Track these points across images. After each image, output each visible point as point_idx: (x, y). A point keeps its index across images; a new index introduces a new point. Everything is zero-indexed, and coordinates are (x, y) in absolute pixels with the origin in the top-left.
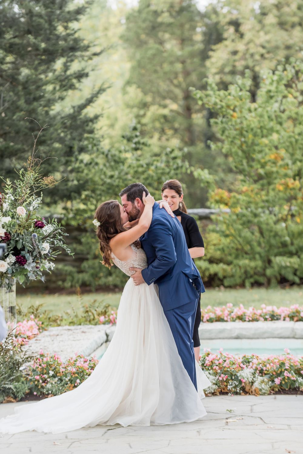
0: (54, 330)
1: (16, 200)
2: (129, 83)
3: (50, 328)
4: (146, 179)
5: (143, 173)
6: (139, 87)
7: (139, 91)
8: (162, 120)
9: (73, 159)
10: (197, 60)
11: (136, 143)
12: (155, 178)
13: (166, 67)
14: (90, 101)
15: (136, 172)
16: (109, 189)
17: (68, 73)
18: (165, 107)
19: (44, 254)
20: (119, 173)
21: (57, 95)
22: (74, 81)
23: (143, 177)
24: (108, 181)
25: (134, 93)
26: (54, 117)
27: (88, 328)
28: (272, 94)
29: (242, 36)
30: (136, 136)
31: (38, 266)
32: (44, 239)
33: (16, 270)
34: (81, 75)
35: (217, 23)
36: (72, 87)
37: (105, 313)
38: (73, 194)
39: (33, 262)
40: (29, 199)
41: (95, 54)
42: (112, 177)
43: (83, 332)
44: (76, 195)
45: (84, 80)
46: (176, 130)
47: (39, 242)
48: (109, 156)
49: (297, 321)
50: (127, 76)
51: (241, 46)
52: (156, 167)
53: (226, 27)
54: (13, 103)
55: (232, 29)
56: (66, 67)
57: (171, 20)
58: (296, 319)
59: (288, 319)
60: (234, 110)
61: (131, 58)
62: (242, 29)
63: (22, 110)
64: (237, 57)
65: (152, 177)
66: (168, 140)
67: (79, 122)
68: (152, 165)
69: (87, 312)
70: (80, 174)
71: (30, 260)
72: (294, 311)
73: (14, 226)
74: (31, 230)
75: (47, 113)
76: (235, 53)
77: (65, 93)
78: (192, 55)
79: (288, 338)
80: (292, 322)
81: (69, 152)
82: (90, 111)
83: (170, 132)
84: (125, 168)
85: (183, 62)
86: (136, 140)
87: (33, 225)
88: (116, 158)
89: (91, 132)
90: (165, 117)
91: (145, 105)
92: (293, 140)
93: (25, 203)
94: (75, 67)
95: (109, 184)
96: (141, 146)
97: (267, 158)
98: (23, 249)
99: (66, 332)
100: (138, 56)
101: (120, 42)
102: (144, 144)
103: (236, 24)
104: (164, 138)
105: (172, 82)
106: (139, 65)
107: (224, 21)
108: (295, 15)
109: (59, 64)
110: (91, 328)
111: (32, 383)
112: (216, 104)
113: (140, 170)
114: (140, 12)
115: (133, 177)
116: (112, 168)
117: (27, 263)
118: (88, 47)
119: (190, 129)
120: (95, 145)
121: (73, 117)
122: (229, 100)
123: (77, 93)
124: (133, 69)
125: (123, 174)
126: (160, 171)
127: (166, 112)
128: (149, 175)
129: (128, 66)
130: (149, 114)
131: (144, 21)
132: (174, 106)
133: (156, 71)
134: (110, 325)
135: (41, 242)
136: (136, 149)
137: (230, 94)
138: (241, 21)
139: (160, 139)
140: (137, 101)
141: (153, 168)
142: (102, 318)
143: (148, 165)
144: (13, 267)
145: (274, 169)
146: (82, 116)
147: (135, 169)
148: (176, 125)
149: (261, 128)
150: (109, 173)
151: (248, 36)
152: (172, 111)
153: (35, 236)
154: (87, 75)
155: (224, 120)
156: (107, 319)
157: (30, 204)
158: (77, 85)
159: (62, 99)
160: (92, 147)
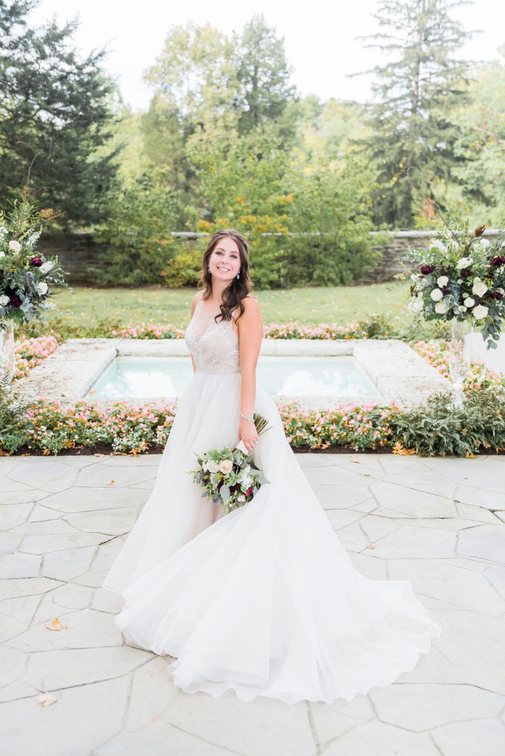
0: (72, 342)
1: (10, 234)
2: (143, 153)
3: (69, 340)
4: (152, 211)
5: (150, 206)
6: (149, 156)
7: (148, 158)
8: (161, 175)
9: (101, 194)
10: (181, 143)
11: (145, 185)
12: (158, 210)
13: (164, 146)
14: (113, 155)
15: (145, 206)
16: (125, 217)
17: (100, 134)
18: (163, 168)
19: (42, 295)
20: (133, 206)
21: (91, 148)
22: (103, 139)
23: (150, 209)
24: (125, 211)
25: (146, 160)
26: (89, 165)
27: (101, 343)
28: (239, 155)
29: (205, 131)
30: (146, 180)
31: (36, 307)
32: (42, 278)
33: (10, 311)
34: (108, 136)
35: (191, 124)
36: (101, 143)
37: (116, 327)
38: (101, 220)
39: (30, 302)
40: (27, 233)
41: (117, 121)
42: (127, 208)
43: (97, 348)
44: (103, 220)
45: (110, 139)
46: (169, 182)
47: (35, 282)
48: (127, 194)
49: (276, 338)
50: (142, 149)
51: (205, 137)
52: (159, 203)
53: (197, 126)
54: (58, 152)
55: (199, 127)
56: (98, 131)
57: (166, 120)
58: (275, 337)
59: (269, 337)
60: (212, 165)
61: (144, 140)
62: (205, 127)
63: (63, 157)
64: (202, 143)
65: (156, 209)
66: (164, 187)
67: (105, 168)
68: (157, 201)
69: (102, 325)
70: (106, 205)
71: (27, 300)
72: (274, 330)
73: (7, 262)
74: (27, 267)
75: (83, 161)
76: (201, 140)
77: (96, 147)
78: (179, 140)
79: (272, 355)
80: (273, 340)
81: (99, 189)
82: (113, 161)
83: (166, 183)
84: (137, 202)
85: (173, 143)
86: (145, 183)
87: (28, 263)
88: (132, 195)
89: (114, 176)
90: (163, 174)
91: (151, 167)
92: (252, 188)
93: (22, 237)
94: (104, 130)
95: (125, 213)
96: (149, 187)
97: (235, 200)
98: (17, 288)
99: (81, 346)
100: (148, 138)
101: (138, 131)
102: (151, 186)
103: (202, 125)
104: (162, 186)
105: (167, 154)
106: (149, 144)
107: (195, 122)
108: (232, 122)
109: (93, 127)
110: (104, 343)
111: (26, 437)
112: (200, 160)
113: (148, 204)
114: (149, 114)
115: (143, 209)
116: (129, 202)
117: (24, 304)
118: (113, 116)
119: (176, 181)
120: (116, 185)
121: (102, 165)
122: (209, 158)
123: (105, 148)
124: (145, 145)
125: (135, 206)
126: (162, 206)
127: (163, 171)
128: (154, 208)
129: (142, 144)
130: (154, 172)
131: (152, 119)
132: (168, 168)
133: (158, 148)
134: (121, 339)
135: (37, 282)
136: (145, 189)
137: (209, 154)
138: (204, 123)
139: (160, 186)
140: (147, 164)
141: (157, 203)
142: (114, 333)
143: (154, 201)
144: (7, 308)
145: (240, 208)
146: (108, 164)
147: (145, 203)
148: (169, 179)
149: (231, 178)
150: (126, 206)
151: (208, 131)
152: (167, 170)
153: (29, 275)
154: (112, 136)
155: (206, 172)
156: (118, 333)
157: (26, 239)
158: (105, 142)
159: (95, 151)
160: (113, 187)
